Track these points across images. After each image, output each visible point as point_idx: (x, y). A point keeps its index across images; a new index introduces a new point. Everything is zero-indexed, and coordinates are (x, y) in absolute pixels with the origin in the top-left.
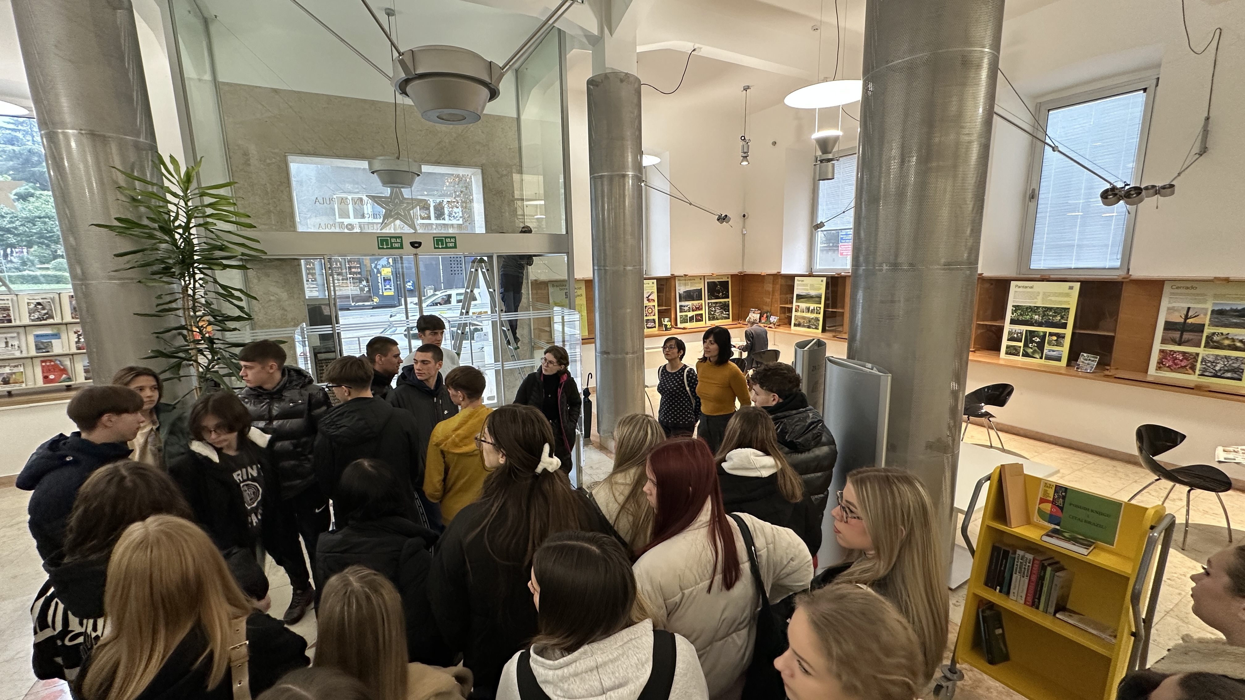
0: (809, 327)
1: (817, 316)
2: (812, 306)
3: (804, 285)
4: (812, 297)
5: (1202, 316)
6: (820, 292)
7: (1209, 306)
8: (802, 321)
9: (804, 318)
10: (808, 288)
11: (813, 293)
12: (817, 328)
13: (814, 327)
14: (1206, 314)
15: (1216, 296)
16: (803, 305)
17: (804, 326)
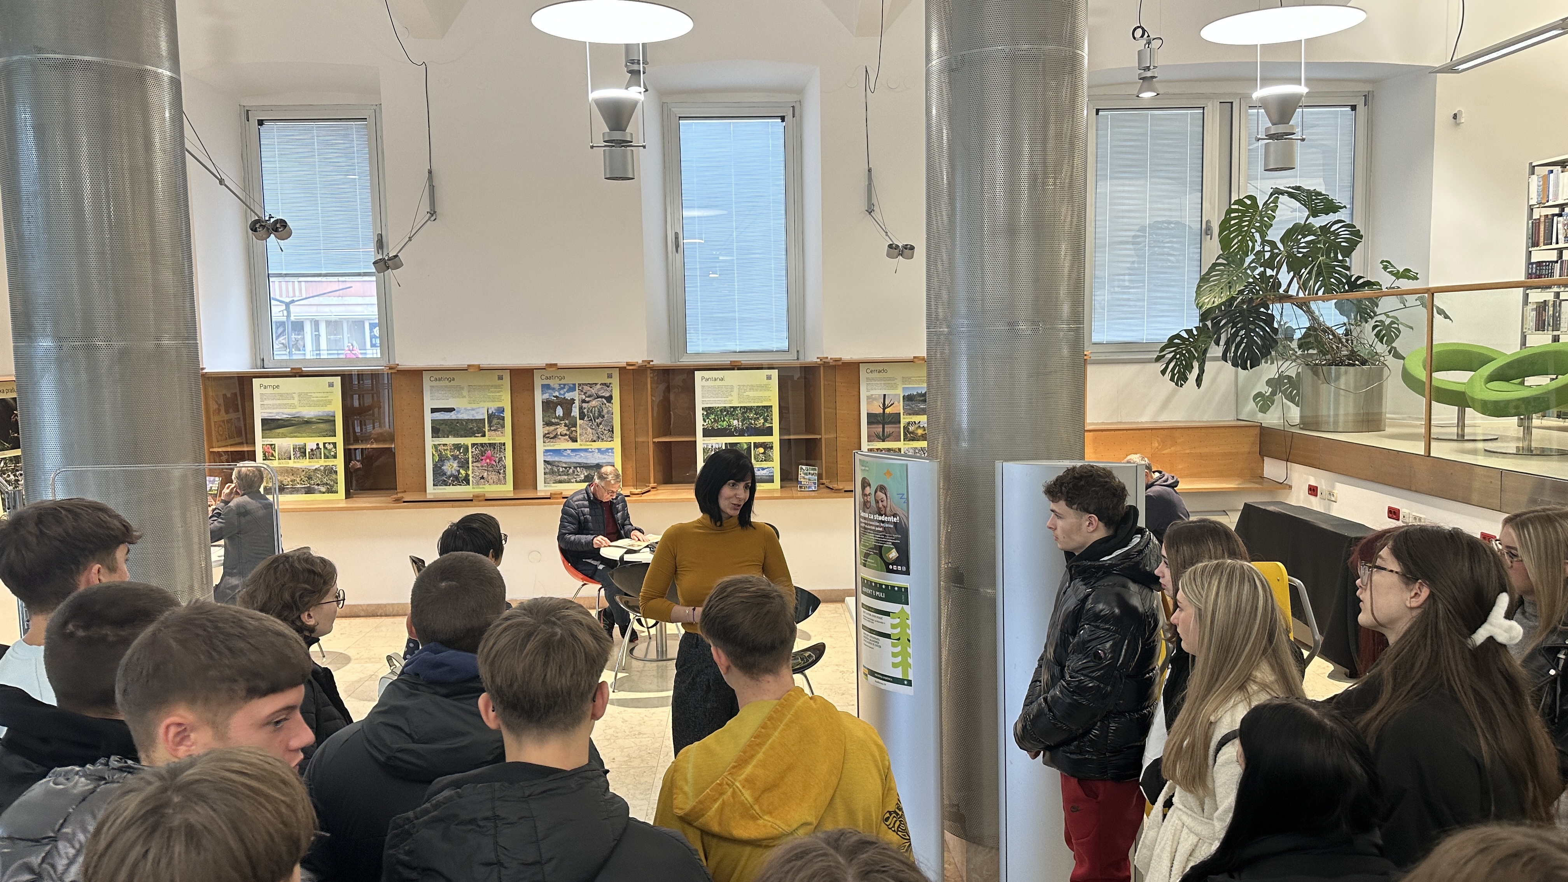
0: (309, 491)
1: (330, 462)
2: (311, 443)
3: (282, 396)
4: (308, 422)
5: (896, 403)
6: (329, 409)
7: (900, 392)
8: (287, 480)
9: (293, 471)
10: (296, 402)
11: (309, 412)
12: (331, 490)
13: (323, 489)
14: (899, 402)
15: (905, 380)
16: (285, 442)
17: (294, 491)
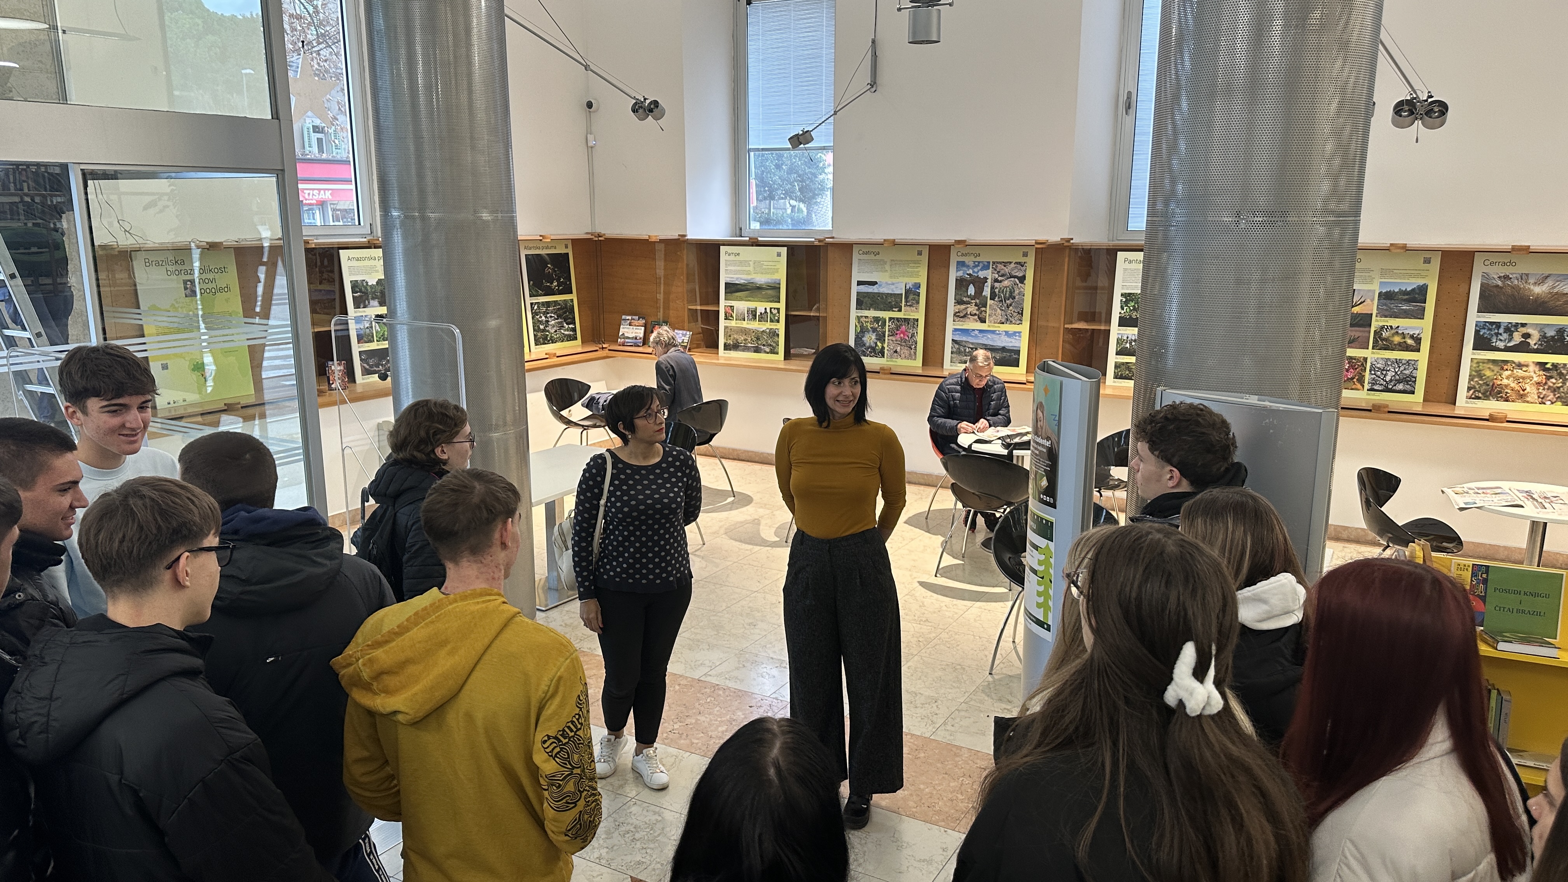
0: (757, 350)
1: (773, 326)
2: (761, 307)
3: (741, 263)
4: (759, 288)
5: (1368, 301)
6: (776, 277)
7: (1376, 288)
8: (741, 338)
9: (745, 331)
10: (751, 268)
11: (761, 279)
12: (774, 352)
13: (768, 350)
14: (1372, 300)
15: (1384, 272)
16: (742, 305)
17: (746, 349)
